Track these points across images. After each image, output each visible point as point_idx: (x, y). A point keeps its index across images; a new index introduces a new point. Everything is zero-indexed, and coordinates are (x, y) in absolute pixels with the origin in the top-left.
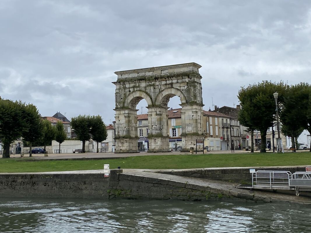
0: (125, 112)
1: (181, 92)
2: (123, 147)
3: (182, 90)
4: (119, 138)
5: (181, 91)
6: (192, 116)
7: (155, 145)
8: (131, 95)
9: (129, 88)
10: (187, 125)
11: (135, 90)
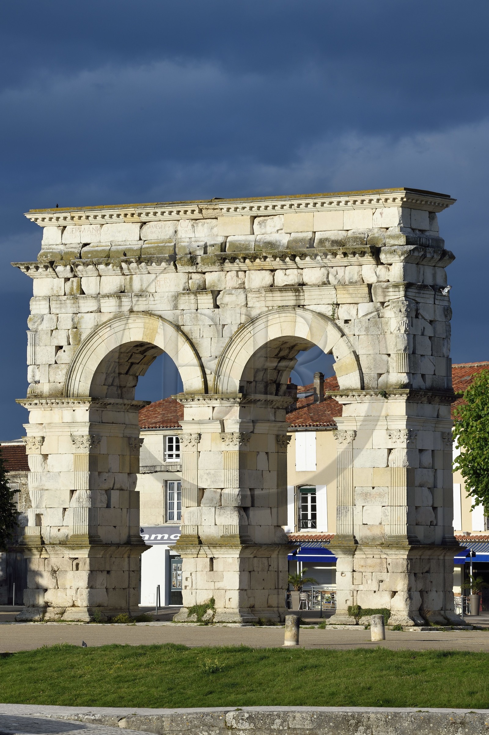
0: (73, 417)
1: (340, 329)
2: (60, 593)
3: (346, 322)
4: (43, 543)
5: (341, 323)
6: (386, 451)
7: (212, 585)
8: (105, 333)
9: (98, 297)
10: (362, 494)
11: (126, 308)
